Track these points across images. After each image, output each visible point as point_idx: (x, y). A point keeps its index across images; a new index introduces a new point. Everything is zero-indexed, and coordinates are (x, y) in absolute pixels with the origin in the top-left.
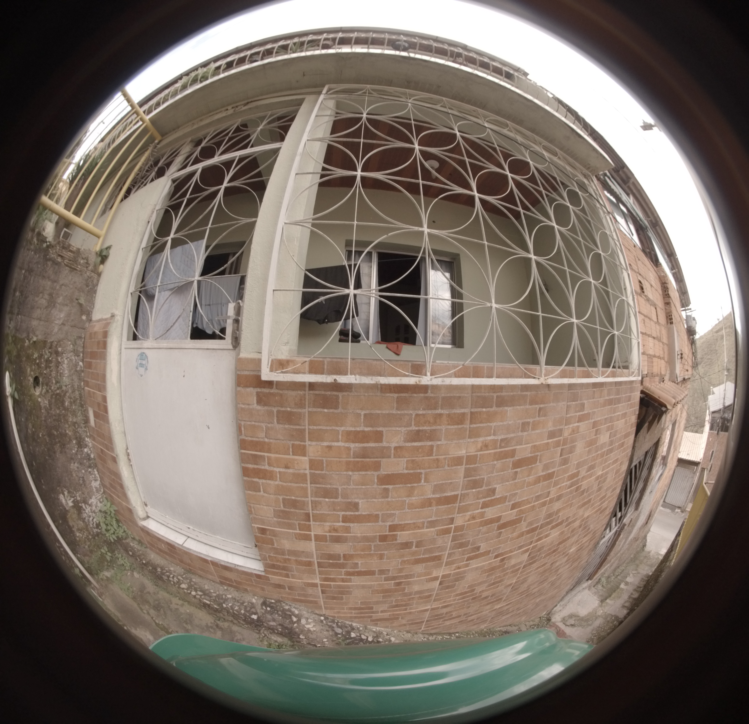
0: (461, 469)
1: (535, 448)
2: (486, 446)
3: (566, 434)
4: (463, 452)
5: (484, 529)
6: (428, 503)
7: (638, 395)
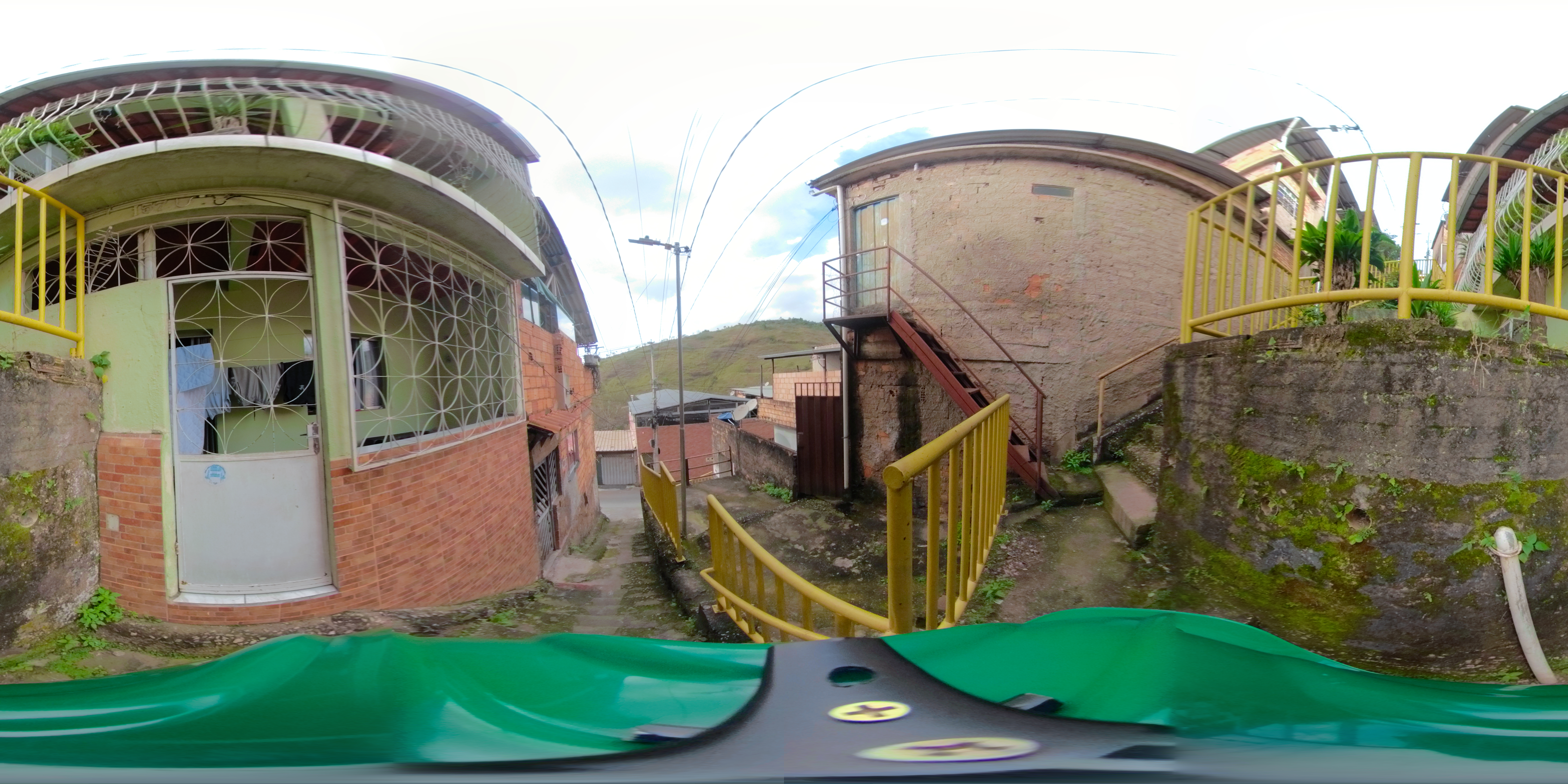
0: (435, 489)
1: (466, 471)
2: (443, 476)
3: (480, 461)
4: (434, 481)
5: (453, 518)
6: (424, 510)
7: (525, 429)
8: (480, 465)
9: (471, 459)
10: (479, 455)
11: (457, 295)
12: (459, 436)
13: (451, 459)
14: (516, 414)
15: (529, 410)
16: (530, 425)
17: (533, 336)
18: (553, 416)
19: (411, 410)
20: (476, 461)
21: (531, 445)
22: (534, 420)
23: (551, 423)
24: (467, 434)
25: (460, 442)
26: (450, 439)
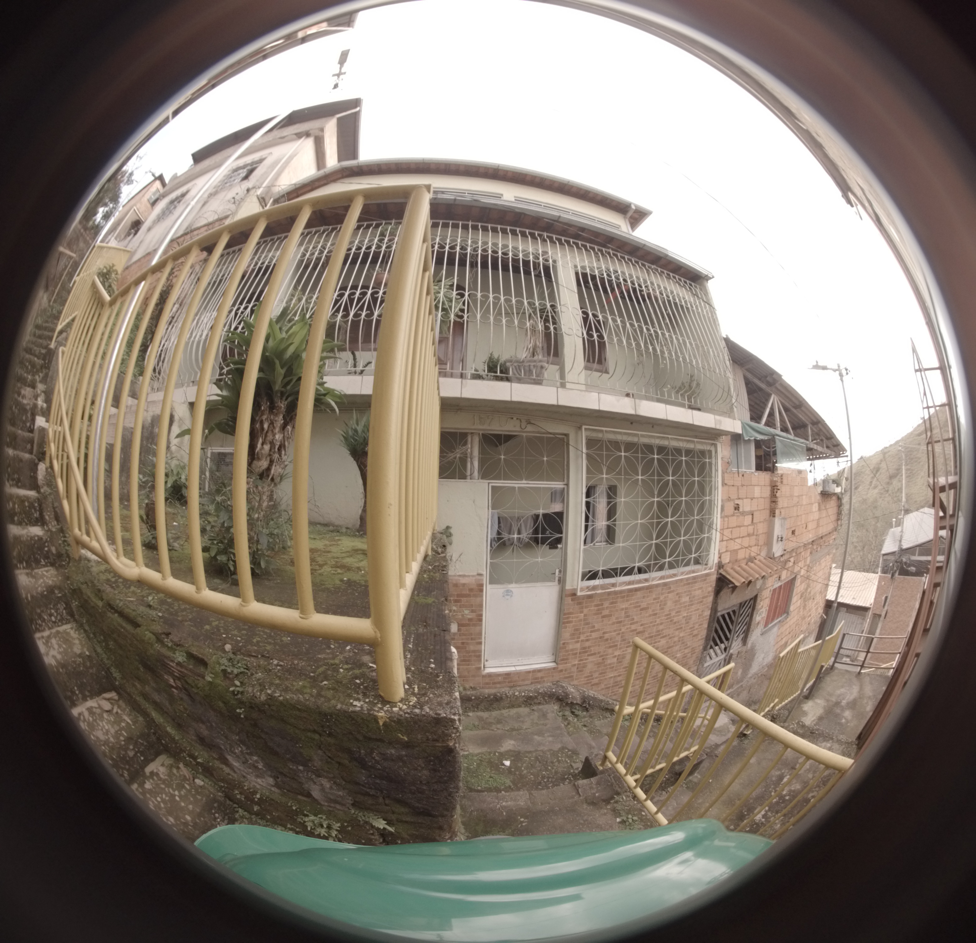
1: (648, 604)
7: (714, 577)
8: (661, 601)
9: (654, 596)
10: (662, 594)
11: (673, 461)
12: (646, 580)
13: (639, 594)
14: (706, 565)
15: (726, 559)
16: (721, 574)
17: (742, 486)
18: (755, 564)
19: (634, 541)
20: (659, 598)
21: (718, 592)
22: (729, 569)
23: (748, 573)
24: (653, 579)
25: (646, 584)
26: (639, 582)
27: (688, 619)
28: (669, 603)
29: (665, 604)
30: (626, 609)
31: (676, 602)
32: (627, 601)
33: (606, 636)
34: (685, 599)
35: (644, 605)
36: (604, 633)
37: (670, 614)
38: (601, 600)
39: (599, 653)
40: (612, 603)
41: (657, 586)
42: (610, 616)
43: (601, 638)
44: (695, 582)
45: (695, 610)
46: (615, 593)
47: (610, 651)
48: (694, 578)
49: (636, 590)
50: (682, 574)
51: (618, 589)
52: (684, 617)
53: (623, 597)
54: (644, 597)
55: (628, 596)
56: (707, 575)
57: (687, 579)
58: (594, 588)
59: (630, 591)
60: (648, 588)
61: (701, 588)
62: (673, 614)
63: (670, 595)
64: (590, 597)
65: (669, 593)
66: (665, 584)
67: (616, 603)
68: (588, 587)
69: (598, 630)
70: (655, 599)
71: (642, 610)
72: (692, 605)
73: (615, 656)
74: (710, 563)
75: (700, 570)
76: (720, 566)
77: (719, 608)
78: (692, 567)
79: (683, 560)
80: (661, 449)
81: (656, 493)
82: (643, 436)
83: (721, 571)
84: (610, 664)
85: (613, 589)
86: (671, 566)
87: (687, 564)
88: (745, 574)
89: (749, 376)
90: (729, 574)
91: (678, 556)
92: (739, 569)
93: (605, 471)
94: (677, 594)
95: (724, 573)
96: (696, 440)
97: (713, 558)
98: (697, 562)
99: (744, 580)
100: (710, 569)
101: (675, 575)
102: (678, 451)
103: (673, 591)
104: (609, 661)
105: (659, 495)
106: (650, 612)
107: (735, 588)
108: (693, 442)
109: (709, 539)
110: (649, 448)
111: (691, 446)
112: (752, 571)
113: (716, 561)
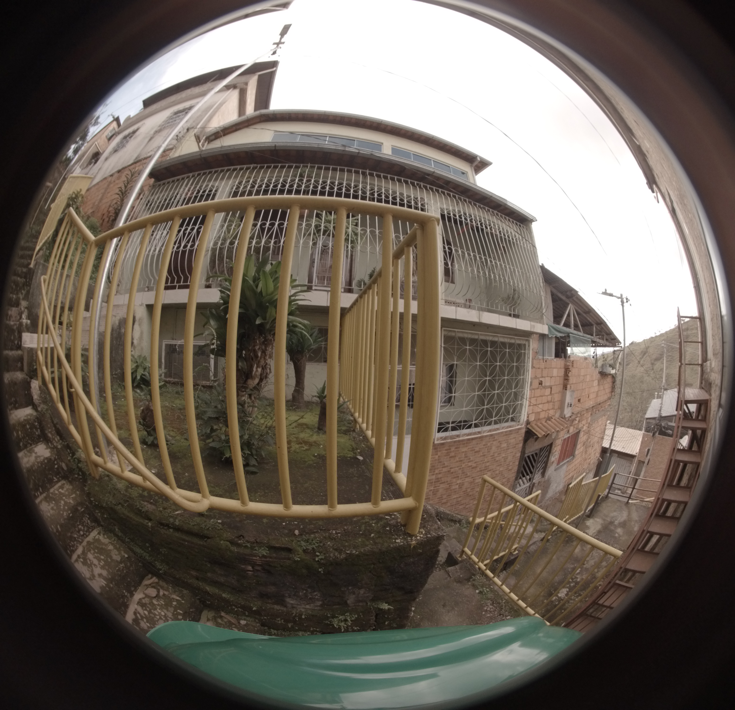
1: (480, 449)
7: (524, 431)
8: (488, 447)
9: (484, 443)
10: (489, 442)
11: (500, 352)
12: (479, 433)
13: (474, 442)
14: (519, 422)
15: (532, 418)
16: (528, 428)
17: (545, 368)
18: (552, 422)
19: (473, 406)
20: (487, 444)
21: (526, 440)
22: (533, 425)
23: (547, 428)
24: (484, 432)
25: (479, 435)
26: (475, 434)
27: (506, 458)
28: (494, 448)
29: (491, 449)
30: (466, 452)
31: (498, 447)
32: (466, 446)
33: (452, 470)
34: (504, 445)
35: (477, 449)
36: (451, 468)
37: (494, 455)
38: (449, 446)
39: (447, 482)
40: (456, 448)
41: (486, 436)
42: (455, 456)
43: (448, 471)
44: (511, 434)
45: (511, 453)
46: (459, 441)
47: (454, 480)
48: (511, 431)
49: (473, 439)
50: (503, 428)
51: (461, 438)
52: (503, 457)
53: (464, 444)
54: (477, 444)
55: (467, 443)
56: (519, 429)
57: (506, 432)
58: (446, 438)
59: (469, 440)
60: (480, 438)
61: (515, 438)
62: (496, 455)
63: (494, 443)
64: (442, 444)
65: (493, 441)
66: (491, 435)
67: (459, 448)
68: (441, 438)
69: (447, 466)
70: (484, 445)
71: (476, 452)
72: (508, 449)
73: (457, 484)
74: (522, 421)
75: (515, 426)
76: (528, 423)
77: (527, 452)
78: (510, 423)
79: (504, 419)
80: (493, 343)
81: (488, 374)
82: (481, 335)
83: (529, 426)
84: (454, 489)
85: (457, 439)
86: (496, 423)
87: (507, 421)
88: (545, 429)
89: (555, 291)
90: (534, 429)
91: (500, 416)
92: (540, 425)
93: (455, 359)
94: (499, 442)
95: (530, 428)
96: (516, 337)
97: (524, 418)
98: (513, 420)
99: (544, 433)
100: (521, 425)
101: (498, 429)
102: (504, 344)
103: (496, 440)
104: (453, 487)
105: (490, 376)
106: (481, 454)
107: (538, 438)
108: (514, 338)
109: (522, 405)
110: (485, 342)
111: (513, 341)
112: (550, 427)
113: (525, 420)
